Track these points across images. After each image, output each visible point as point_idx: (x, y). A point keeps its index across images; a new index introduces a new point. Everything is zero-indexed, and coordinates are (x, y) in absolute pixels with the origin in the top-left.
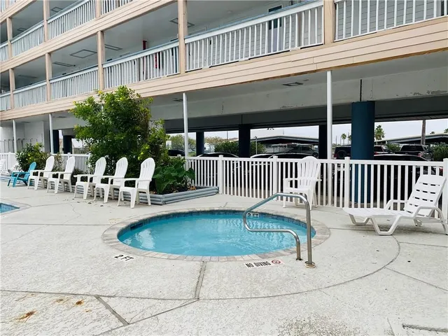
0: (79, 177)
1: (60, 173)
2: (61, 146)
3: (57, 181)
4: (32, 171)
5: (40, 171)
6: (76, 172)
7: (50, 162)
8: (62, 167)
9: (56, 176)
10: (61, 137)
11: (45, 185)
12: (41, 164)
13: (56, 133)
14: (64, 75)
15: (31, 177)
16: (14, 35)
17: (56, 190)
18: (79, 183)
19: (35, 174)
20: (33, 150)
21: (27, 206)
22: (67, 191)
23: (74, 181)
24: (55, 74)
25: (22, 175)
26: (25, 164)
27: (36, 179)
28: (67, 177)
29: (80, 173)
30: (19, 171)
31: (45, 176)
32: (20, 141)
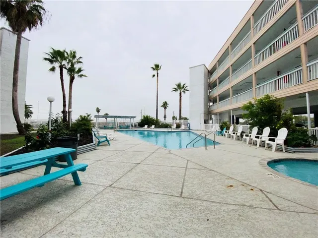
0: (244, 134)
1: (236, 132)
2: (235, 122)
3: (234, 135)
4: (224, 131)
5: (228, 131)
6: (243, 132)
7: (232, 128)
8: (236, 130)
9: (234, 133)
10: (235, 118)
11: (230, 136)
12: (228, 129)
13: (233, 116)
14: (237, 94)
15: (225, 133)
16: (219, 83)
17: (234, 139)
18: (244, 137)
19: (226, 132)
20: (225, 123)
21: (224, 144)
22: (239, 140)
23: (242, 136)
24: (233, 94)
25: (221, 132)
26: (222, 128)
27: (226, 134)
28: (239, 134)
29: (245, 133)
30: (220, 130)
31: (230, 133)
32: (220, 120)
